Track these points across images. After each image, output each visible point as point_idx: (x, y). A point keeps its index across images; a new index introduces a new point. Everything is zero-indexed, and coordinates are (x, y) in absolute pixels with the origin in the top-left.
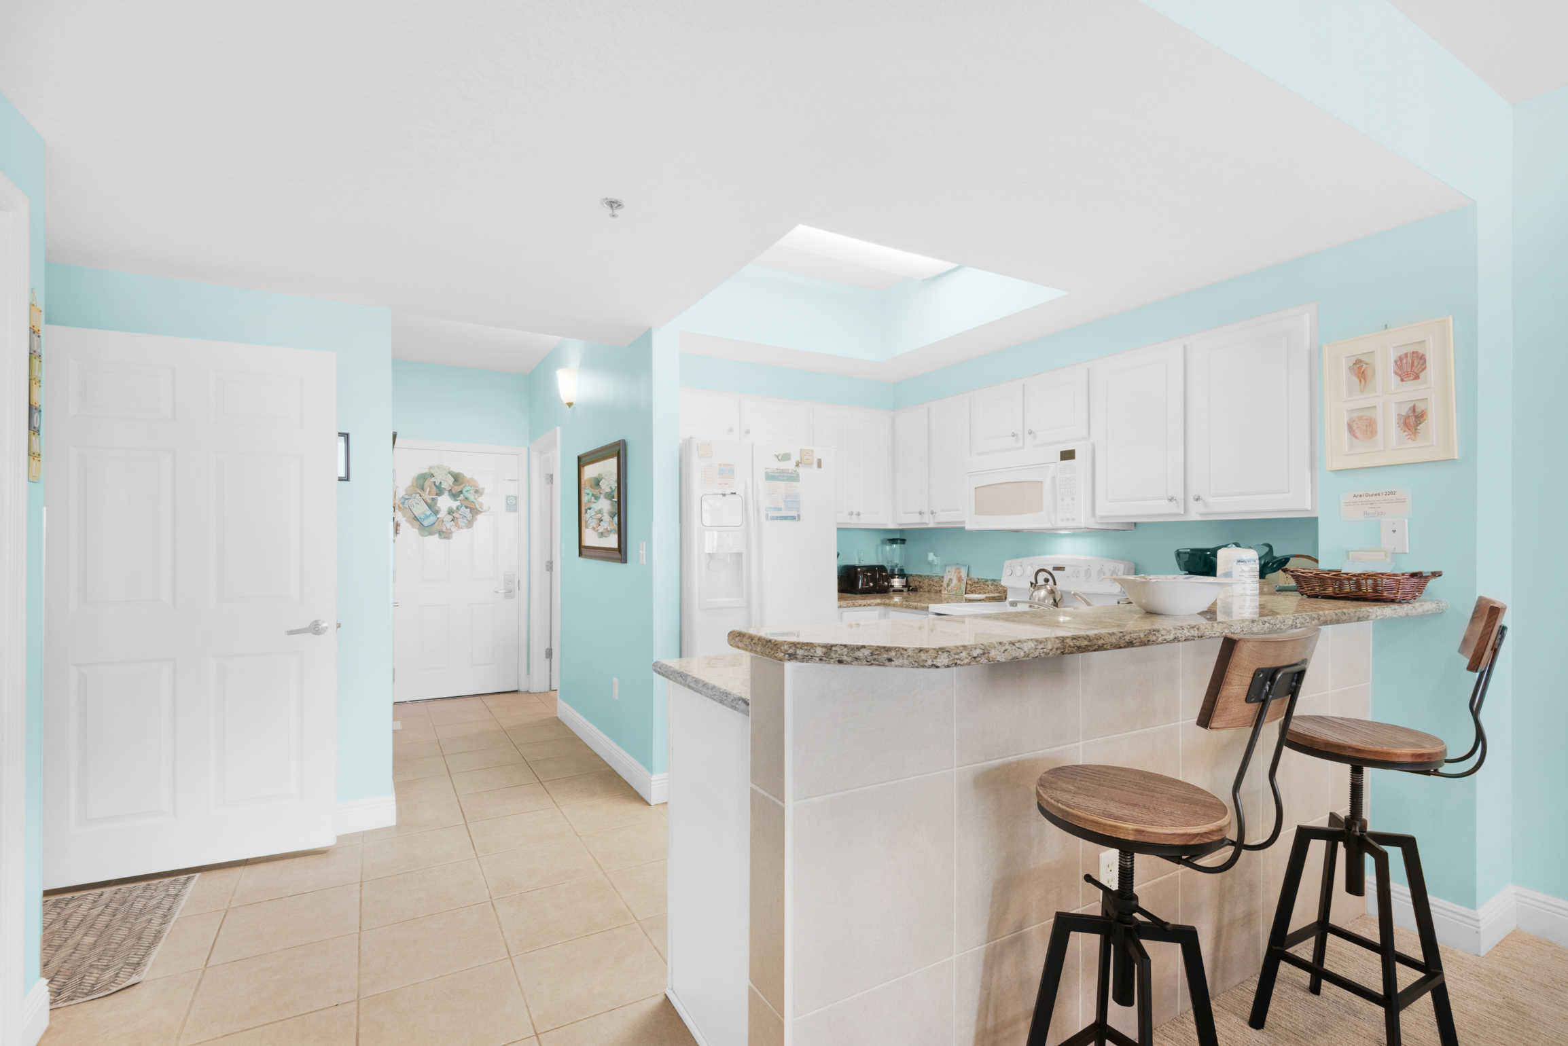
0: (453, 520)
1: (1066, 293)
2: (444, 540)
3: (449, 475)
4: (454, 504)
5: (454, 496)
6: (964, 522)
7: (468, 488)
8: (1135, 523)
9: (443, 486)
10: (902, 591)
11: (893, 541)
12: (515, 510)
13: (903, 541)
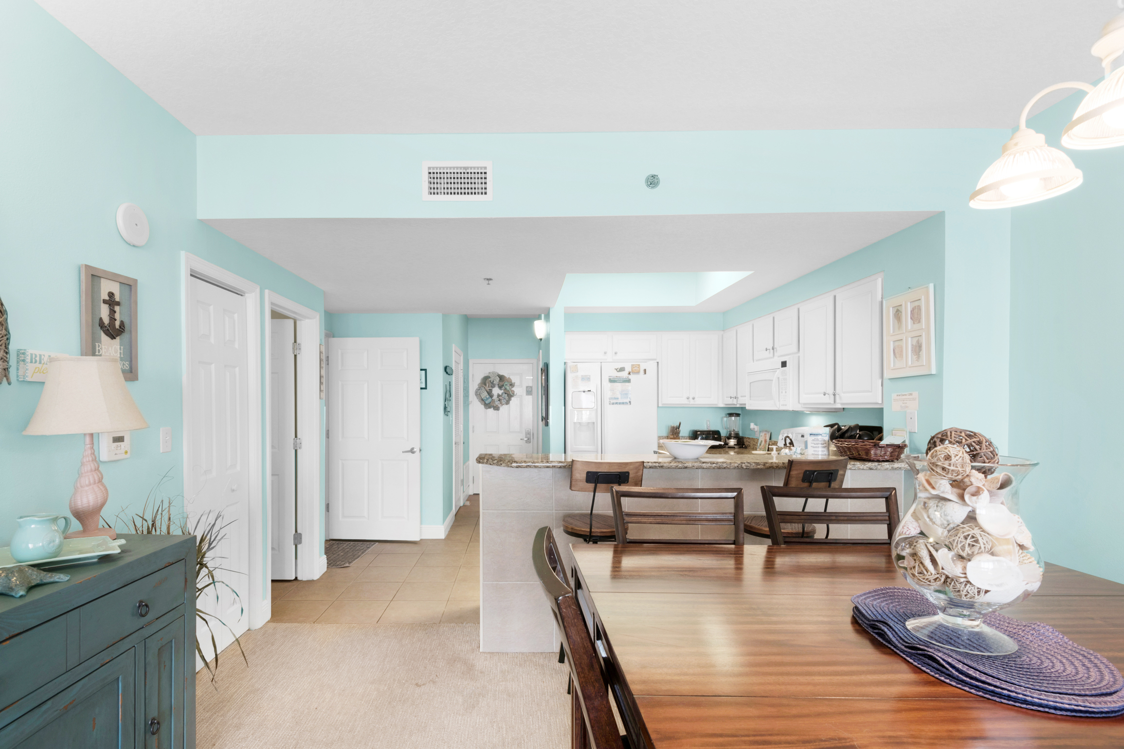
0: (499, 400)
1: (753, 272)
2: (496, 411)
3: (497, 377)
4: (501, 392)
5: (500, 387)
6: (745, 404)
7: (506, 383)
8: (844, 408)
9: (494, 383)
10: (734, 448)
11: (731, 415)
12: (531, 394)
13: (738, 415)
